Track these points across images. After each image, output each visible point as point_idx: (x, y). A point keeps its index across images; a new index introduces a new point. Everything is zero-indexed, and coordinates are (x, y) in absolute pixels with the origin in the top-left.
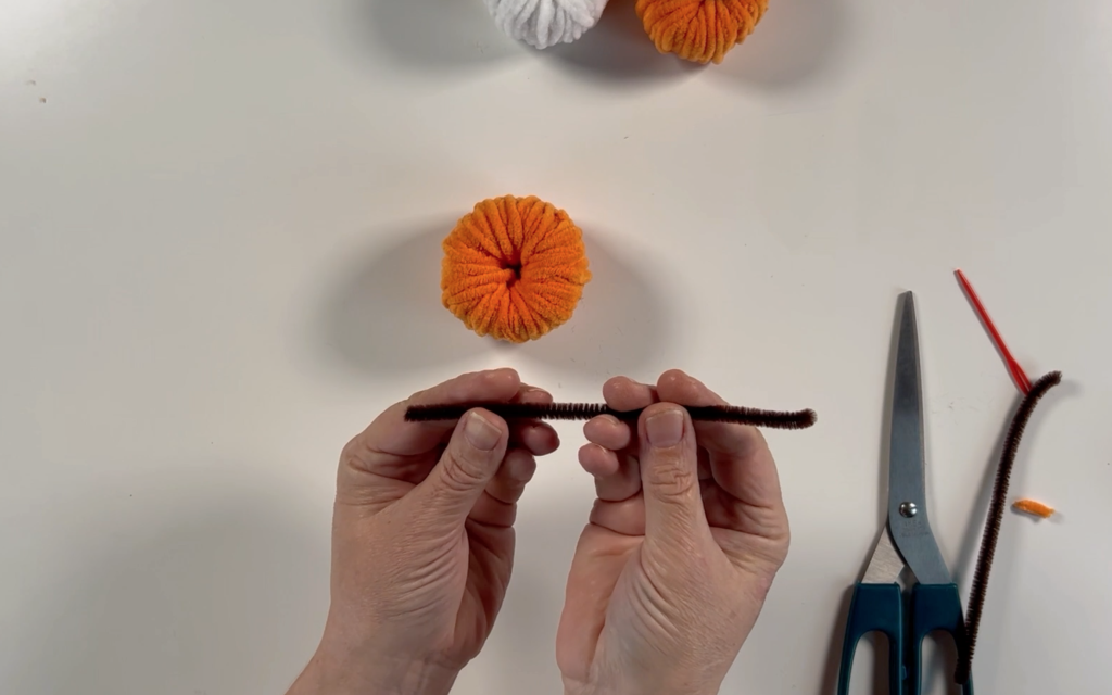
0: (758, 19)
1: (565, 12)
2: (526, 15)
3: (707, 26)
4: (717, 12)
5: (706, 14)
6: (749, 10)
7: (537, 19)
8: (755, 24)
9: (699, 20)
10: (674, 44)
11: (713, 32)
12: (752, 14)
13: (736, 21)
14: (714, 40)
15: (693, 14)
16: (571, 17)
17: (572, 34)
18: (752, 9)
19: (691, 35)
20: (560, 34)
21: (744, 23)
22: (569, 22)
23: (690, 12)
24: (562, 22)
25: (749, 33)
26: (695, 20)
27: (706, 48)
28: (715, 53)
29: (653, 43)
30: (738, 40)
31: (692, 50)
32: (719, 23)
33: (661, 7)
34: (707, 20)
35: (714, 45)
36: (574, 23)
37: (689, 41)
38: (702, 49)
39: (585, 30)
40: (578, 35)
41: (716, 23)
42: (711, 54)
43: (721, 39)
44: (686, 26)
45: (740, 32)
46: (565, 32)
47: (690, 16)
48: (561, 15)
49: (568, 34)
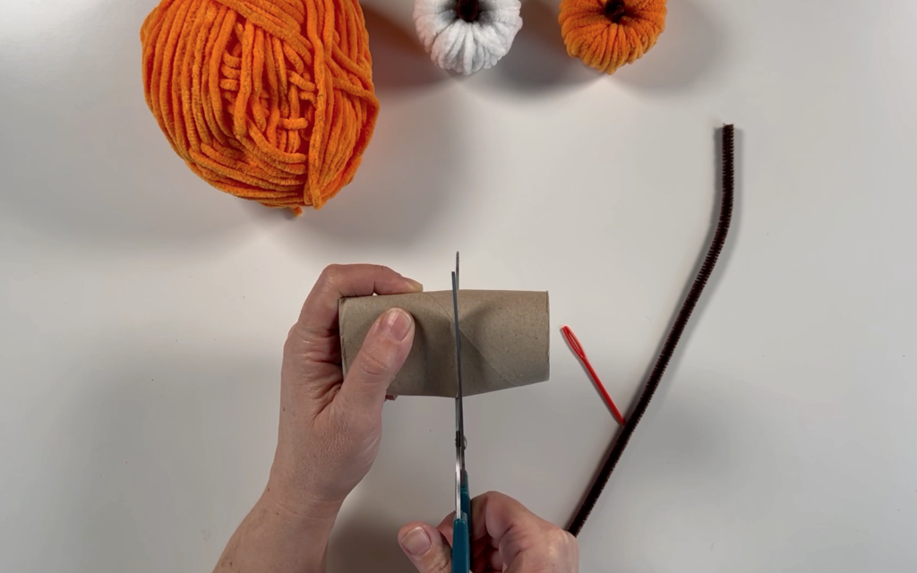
0: (647, 49)
1: (484, 47)
2: (454, 52)
3: (607, 44)
4: (617, 35)
5: (608, 33)
6: (641, 40)
7: (463, 55)
8: (645, 52)
9: (602, 38)
10: (580, 51)
11: (611, 50)
12: (643, 43)
13: (629, 46)
14: (610, 56)
15: (600, 31)
16: (489, 51)
17: (490, 63)
18: (644, 39)
19: (593, 47)
20: (482, 64)
21: (635, 48)
22: (488, 55)
23: (597, 30)
24: (483, 55)
25: (638, 57)
26: (599, 38)
27: (603, 59)
28: (609, 65)
29: (566, 46)
30: (629, 60)
31: (591, 59)
32: (617, 44)
33: (576, 21)
34: (608, 39)
35: (609, 59)
36: (491, 55)
37: (590, 52)
38: (600, 60)
39: (500, 58)
40: (495, 62)
41: (614, 44)
42: (606, 64)
43: (615, 56)
44: (591, 40)
45: (631, 54)
46: (484, 62)
47: (596, 33)
48: (481, 50)
49: (487, 63)
